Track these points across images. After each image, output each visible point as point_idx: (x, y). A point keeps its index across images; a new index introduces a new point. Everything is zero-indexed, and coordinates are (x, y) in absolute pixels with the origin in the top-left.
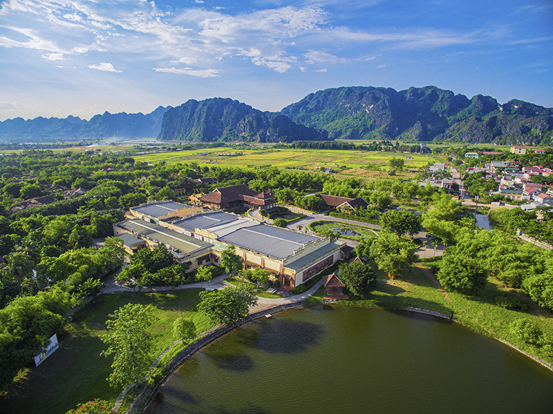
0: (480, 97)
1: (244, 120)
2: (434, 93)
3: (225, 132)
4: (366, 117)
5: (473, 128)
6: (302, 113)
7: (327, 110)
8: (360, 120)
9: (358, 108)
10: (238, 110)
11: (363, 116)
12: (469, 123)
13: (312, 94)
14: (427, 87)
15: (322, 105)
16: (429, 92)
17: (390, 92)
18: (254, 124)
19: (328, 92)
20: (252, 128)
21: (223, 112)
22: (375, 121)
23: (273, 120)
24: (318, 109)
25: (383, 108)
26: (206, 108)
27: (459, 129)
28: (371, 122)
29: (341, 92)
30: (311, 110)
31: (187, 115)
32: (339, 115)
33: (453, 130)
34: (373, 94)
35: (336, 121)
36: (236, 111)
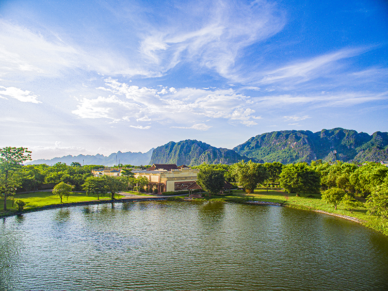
0: (379, 133)
1: (205, 153)
2: (341, 133)
3: (192, 162)
4: (292, 151)
5: (377, 154)
6: (246, 149)
7: (264, 147)
8: (288, 153)
9: (285, 145)
10: (201, 147)
11: (290, 150)
12: (372, 150)
13: (253, 138)
14: (335, 129)
15: (260, 144)
16: (337, 131)
17: (308, 133)
18: (211, 156)
19: (264, 136)
20: (209, 158)
21: (191, 149)
22: (299, 153)
23: (224, 153)
24: (257, 147)
25: (304, 144)
26: (180, 146)
27: (365, 156)
28: (296, 154)
29: (273, 135)
30: (253, 148)
31: (168, 151)
32: (272, 150)
33: (360, 157)
34: (296, 135)
35: (271, 155)
36: (199, 148)
